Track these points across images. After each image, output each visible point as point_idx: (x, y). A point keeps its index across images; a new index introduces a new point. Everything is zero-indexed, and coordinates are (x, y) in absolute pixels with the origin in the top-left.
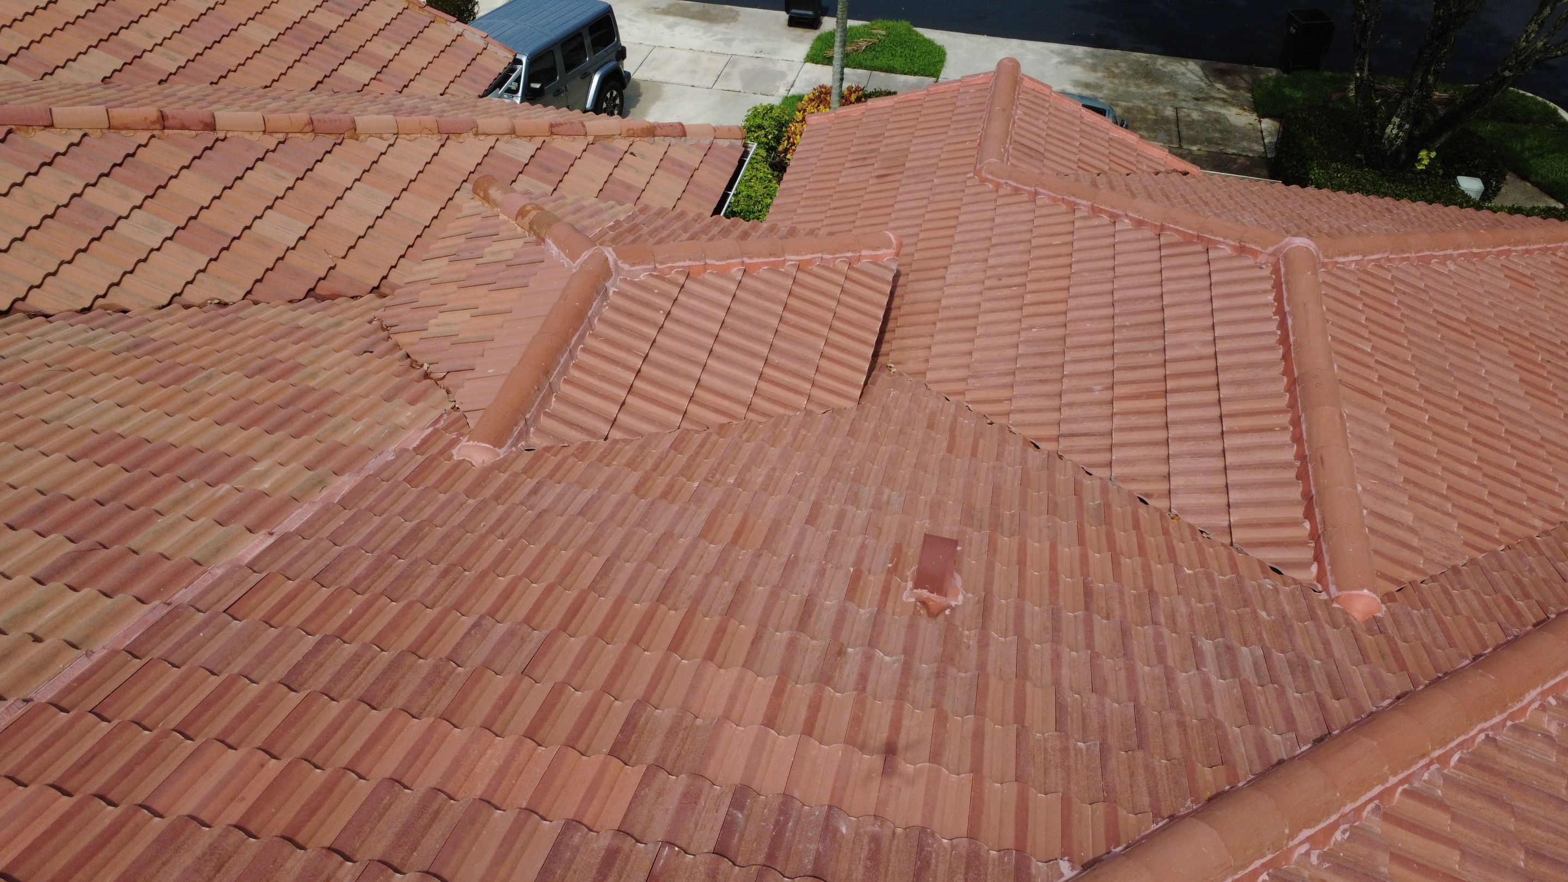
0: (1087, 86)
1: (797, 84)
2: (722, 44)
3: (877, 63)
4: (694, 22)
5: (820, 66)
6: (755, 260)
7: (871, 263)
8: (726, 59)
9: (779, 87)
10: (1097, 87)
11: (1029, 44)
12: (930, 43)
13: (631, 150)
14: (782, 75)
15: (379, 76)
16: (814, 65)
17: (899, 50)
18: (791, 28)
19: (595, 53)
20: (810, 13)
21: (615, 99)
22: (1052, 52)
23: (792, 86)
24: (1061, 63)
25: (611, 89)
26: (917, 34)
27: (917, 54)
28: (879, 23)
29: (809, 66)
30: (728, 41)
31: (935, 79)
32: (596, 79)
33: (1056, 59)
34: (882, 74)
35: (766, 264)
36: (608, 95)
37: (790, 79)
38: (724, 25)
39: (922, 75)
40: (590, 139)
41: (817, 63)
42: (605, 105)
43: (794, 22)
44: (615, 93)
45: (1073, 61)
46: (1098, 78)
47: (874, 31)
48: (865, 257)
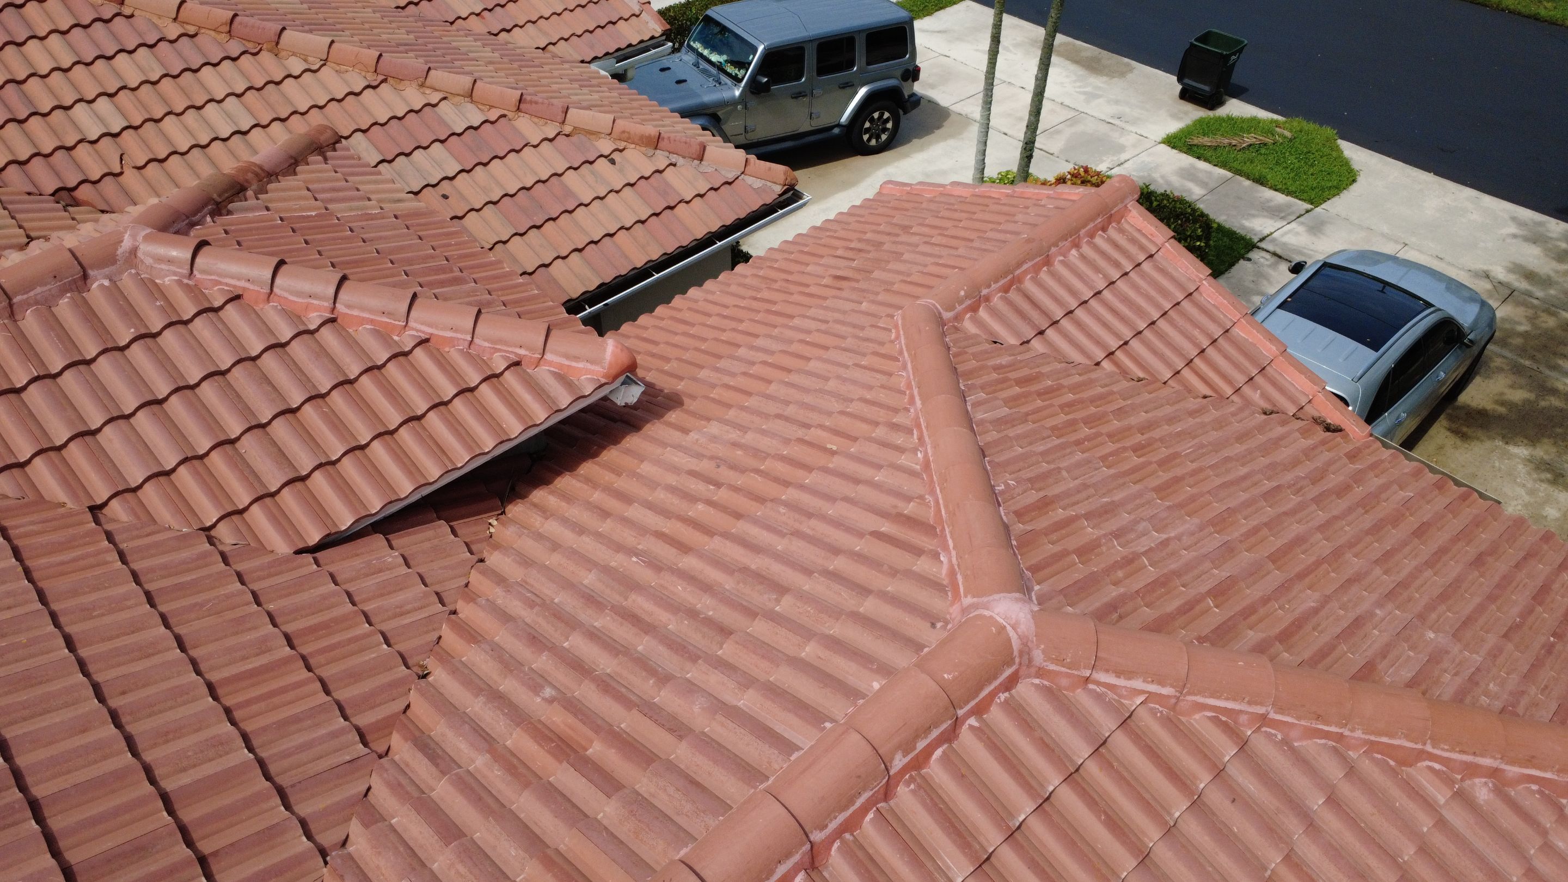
0: (1530, 276)
1: (1126, 165)
2: (1082, 97)
3: (1247, 168)
4: (1073, 67)
5: (1175, 151)
6: (355, 313)
7: (554, 374)
8: (1072, 114)
9: (1102, 161)
10: (1546, 282)
11: (1489, 201)
12: (1346, 163)
13: (616, 156)
14: (1122, 149)
15: (486, 13)
16: (1169, 149)
17: (1291, 159)
18: (1182, 102)
19: (868, 64)
20: (1207, 88)
21: (887, 121)
22: (1514, 219)
23: (1119, 165)
24: (1515, 236)
25: (882, 109)
26: (1338, 149)
27: (1311, 170)
28: (1298, 123)
29: (1164, 148)
30: (1091, 97)
31: (1309, 206)
32: (862, 92)
33: (1513, 229)
34: (1247, 183)
35: (372, 322)
36: (876, 115)
37: (1123, 157)
38: (1105, 79)
39: (1296, 197)
40: (567, 129)
41: (1173, 147)
42: (867, 125)
43: (1186, 95)
44: (886, 115)
45: (1536, 238)
46: (1557, 272)
47: (1278, 129)
48: (550, 363)
